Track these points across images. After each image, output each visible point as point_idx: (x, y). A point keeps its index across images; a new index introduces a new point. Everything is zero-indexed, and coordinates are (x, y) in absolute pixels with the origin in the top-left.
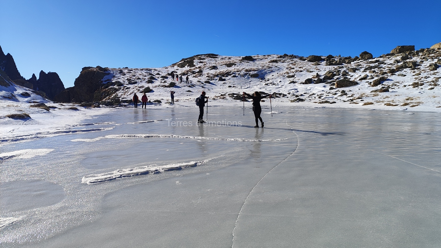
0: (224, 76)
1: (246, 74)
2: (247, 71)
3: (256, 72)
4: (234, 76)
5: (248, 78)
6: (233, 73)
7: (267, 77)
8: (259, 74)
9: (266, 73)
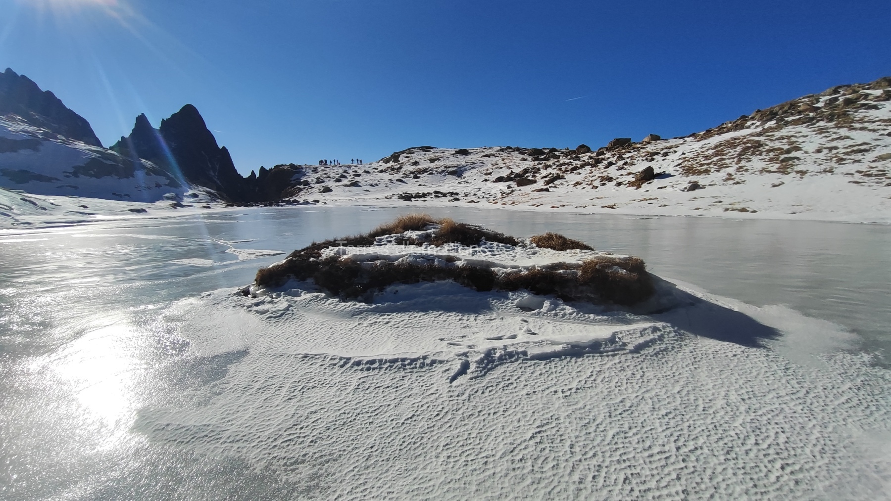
0: (420, 173)
1: (443, 171)
2: (446, 167)
3: (455, 168)
4: (430, 174)
5: (445, 175)
6: (430, 170)
7: (465, 174)
8: (458, 170)
9: (465, 170)
